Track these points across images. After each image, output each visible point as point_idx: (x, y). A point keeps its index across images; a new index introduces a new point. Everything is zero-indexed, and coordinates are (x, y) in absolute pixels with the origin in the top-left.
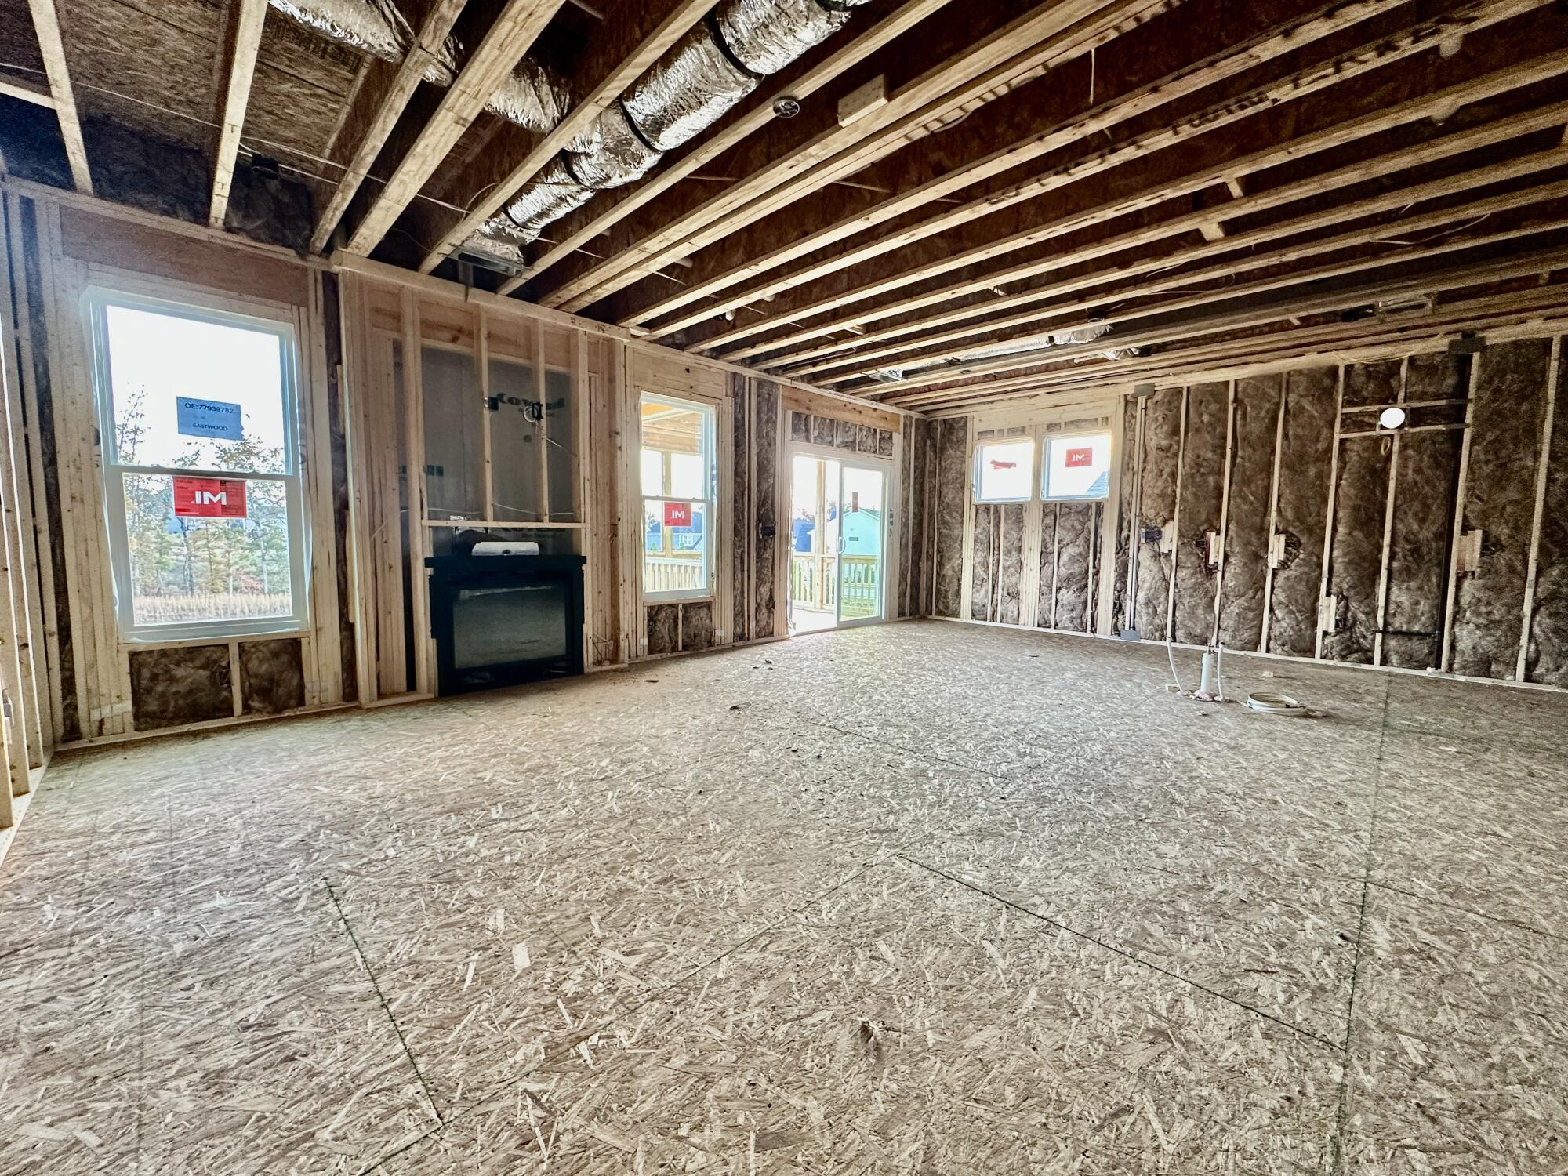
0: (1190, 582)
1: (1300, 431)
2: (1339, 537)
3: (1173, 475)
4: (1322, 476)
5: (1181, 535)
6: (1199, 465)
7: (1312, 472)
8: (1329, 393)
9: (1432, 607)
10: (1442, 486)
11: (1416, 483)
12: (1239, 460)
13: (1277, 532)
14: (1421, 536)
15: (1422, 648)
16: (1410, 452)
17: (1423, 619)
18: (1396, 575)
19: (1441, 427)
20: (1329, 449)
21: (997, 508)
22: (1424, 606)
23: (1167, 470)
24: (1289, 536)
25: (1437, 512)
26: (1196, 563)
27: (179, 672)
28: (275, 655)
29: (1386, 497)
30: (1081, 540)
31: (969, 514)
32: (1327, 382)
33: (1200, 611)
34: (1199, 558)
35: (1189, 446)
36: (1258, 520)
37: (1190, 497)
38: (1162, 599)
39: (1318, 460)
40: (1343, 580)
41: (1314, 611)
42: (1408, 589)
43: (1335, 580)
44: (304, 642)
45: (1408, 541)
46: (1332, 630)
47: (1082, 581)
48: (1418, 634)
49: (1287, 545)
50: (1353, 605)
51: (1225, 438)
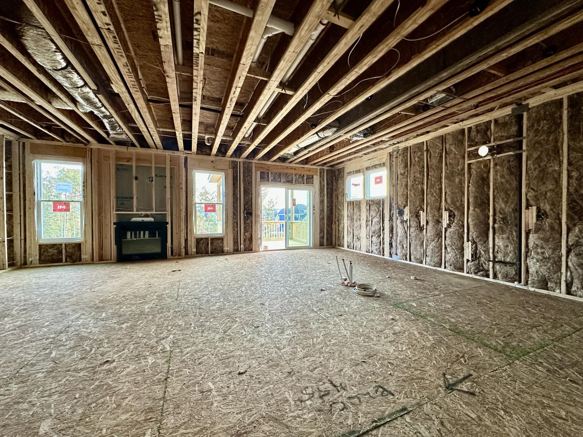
0: (414, 234)
1: (451, 161)
2: (471, 211)
3: (406, 186)
4: (461, 182)
5: (410, 212)
6: (415, 180)
7: (457, 180)
8: (462, 142)
9: (514, 248)
10: (515, 183)
11: (502, 183)
12: (430, 177)
13: (446, 210)
14: (506, 210)
15: (512, 271)
16: (498, 167)
17: (511, 255)
18: (497, 231)
19: (511, 153)
20: (463, 169)
21: (353, 202)
22: (510, 248)
23: (404, 184)
24: (450, 211)
25: (513, 198)
26: (416, 225)
27: (50, 250)
28: (74, 247)
29: (489, 191)
30: (378, 216)
31: (346, 205)
32: (460, 137)
33: (418, 247)
34: (417, 223)
35: (412, 172)
36: (438, 204)
37: (413, 195)
38: (405, 242)
39: (459, 174)
40: (473, 234)
41: (462, 249)
42: (502, 238)
43: (470, 233)
44: (82, 244)
45: (501, 213)
46: (470, 259)
47: (379, 233)
48: (509, 263)
49: (450, 216)
50: (479, 246)
51: (424, 167)
